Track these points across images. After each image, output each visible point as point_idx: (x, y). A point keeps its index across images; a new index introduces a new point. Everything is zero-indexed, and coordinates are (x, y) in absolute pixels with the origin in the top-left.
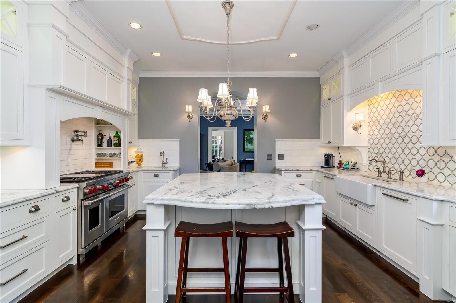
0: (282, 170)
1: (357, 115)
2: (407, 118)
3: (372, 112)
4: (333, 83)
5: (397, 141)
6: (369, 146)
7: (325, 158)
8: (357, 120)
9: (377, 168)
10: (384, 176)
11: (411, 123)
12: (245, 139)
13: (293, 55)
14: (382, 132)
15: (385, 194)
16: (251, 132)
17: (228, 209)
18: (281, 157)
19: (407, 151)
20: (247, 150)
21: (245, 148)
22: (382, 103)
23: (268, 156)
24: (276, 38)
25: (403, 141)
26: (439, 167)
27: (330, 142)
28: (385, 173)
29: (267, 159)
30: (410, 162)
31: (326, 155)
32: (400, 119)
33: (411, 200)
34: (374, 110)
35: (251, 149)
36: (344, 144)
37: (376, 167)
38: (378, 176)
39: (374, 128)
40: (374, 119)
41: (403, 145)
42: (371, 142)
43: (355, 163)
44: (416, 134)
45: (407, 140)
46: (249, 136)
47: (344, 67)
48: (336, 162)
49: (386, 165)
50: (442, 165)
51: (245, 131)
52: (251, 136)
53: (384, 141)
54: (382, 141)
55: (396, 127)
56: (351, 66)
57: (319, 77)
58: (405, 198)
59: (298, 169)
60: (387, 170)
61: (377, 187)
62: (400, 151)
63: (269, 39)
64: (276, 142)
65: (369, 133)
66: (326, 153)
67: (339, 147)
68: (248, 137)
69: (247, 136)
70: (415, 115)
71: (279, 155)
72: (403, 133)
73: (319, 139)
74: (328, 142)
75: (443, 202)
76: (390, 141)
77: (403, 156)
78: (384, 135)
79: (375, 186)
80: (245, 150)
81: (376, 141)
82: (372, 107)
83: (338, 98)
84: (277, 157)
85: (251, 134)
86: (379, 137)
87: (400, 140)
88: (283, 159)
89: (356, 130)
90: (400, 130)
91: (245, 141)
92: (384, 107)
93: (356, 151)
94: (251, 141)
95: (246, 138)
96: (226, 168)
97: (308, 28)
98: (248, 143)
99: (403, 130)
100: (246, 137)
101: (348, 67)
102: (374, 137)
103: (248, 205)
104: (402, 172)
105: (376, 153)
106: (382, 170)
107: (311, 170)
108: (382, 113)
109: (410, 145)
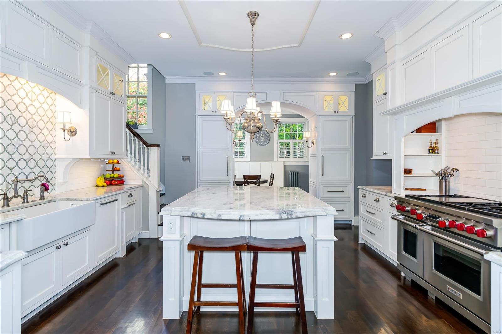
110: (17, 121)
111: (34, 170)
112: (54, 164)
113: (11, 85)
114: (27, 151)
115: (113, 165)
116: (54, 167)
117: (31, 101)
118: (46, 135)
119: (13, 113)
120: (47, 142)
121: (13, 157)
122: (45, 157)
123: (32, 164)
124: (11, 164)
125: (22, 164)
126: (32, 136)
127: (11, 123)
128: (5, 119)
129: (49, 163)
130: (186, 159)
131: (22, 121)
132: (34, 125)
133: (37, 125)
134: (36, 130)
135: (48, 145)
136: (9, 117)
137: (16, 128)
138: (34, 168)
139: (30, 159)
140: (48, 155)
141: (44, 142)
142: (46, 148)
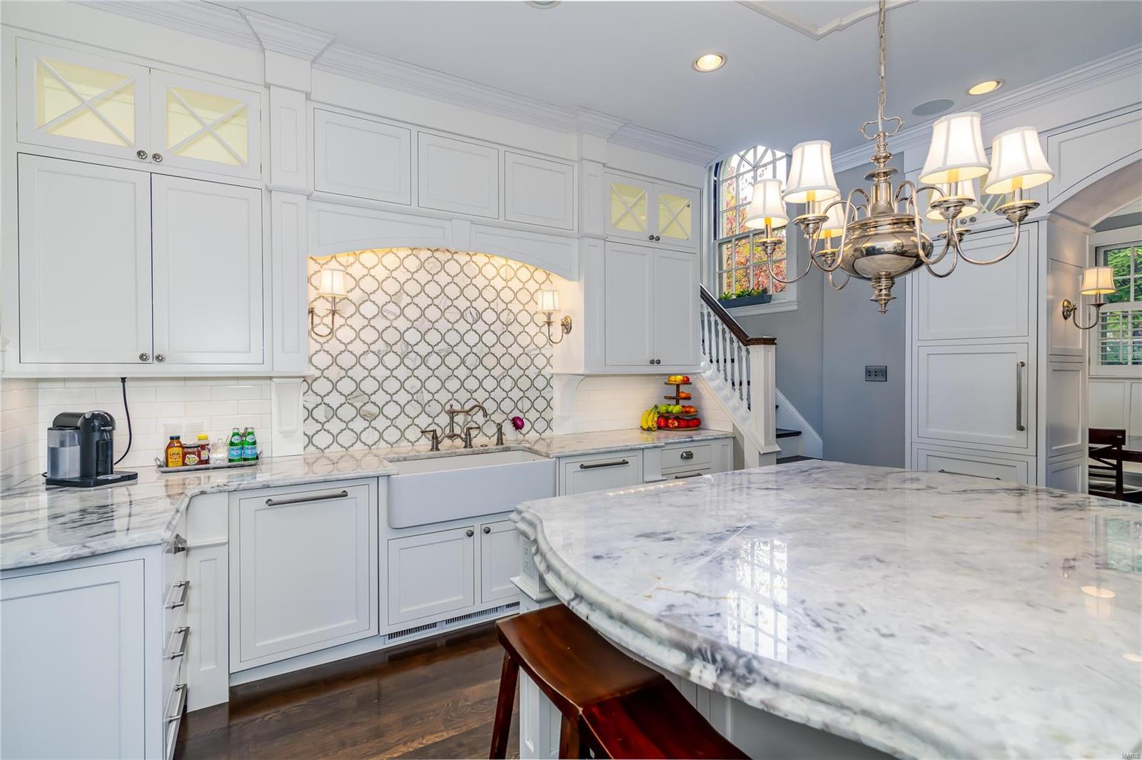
110: (481, 317)
111: (510, 394)
112: (548, 383)
113: (471, 262)
114: (499, 363)
115: (678, 386)
116: (548, 389)
117: (504, 282)
118: (532, 335)
119: (474, 304)
120: (535, 347)
121: (475, 372)
122: (532, 372)
123: (507, 384)
124: (472, 384)
125: (490, 384)
126: (507, 339)
127: (471, 321)
128: (462, 316)
129: (540, 383)
130: (877, 374)
131: (489, 316)
132: (510, 320)
133: (515, 319)
134: (515, 329)
135: (538, 352)
136: (468, 311)
137: (480, 327)
138: (511, 390)
139: (504, 377)
140: (537, 368)
141: (530, 347)
142: (532, 357)
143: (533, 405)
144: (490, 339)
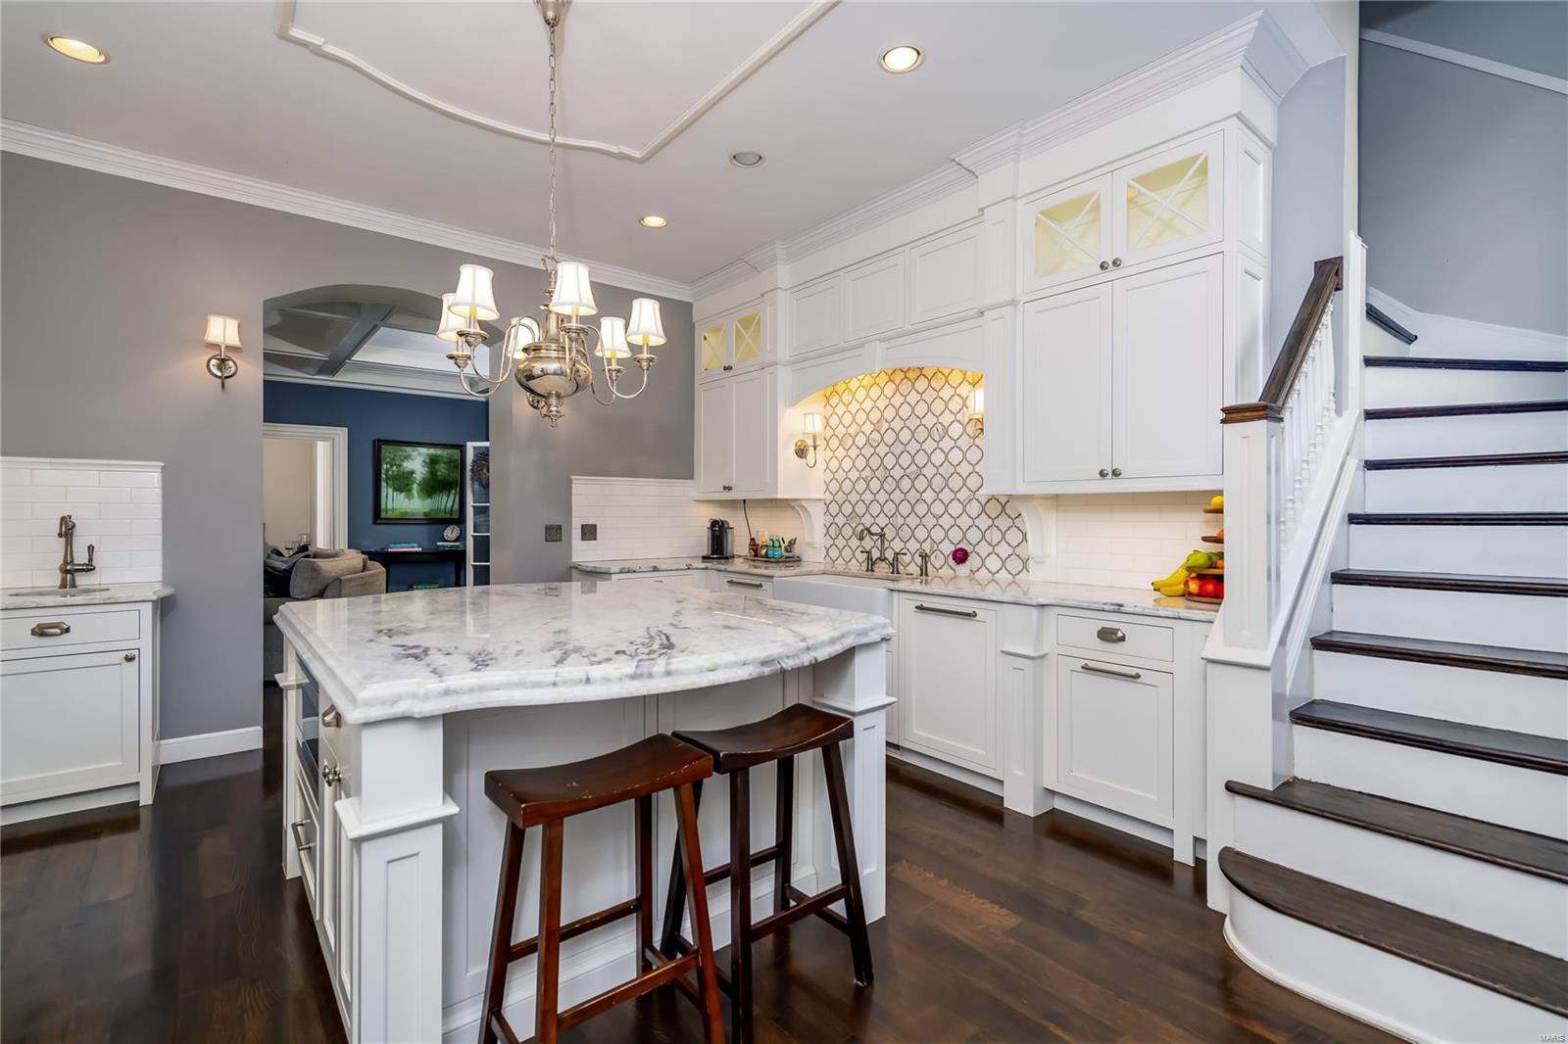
0: (612, 571)
1: (809, 418)
2: (921, 434)
3: (836, 414)
4: (737, 327)
5: (898, 486)
6: (828, 497)
7: (713, 531)
8: (809, 429)
9: (862, 552)
10: (882, 569)
11: (929, 445)
12: (383, 476)
13: (654, 221)
14: (861, 463)
15: (920, 608)
16: (405, 451)
17: (717, 684)
18: (589, 532)
19: (921, 509)
20: (390, 515)
21: (383, 506)
22: (861, 394)
23: (548, 528)
24: (638, 154)
25: (913, 485)
26: (989, 540)
27: (729, 488)
28: (883, 564)
29: (546, 541)
30: (929, 533)
31: (714, 523)
32: (905, 436)
33: (983, 612)
34: (841, 409)
35: (406, 513)
36: (777, 493)
37: (861, 549)
38: (867, 570)
39: (841, 453)
40: (841, 431)
41: (913, 496)
42: (834, 487)
43: (792, 543)
44: (941, 470)
45: (921, 484)
46: (400, 466)
47: (777, 288)
48: (738, 544)
49: (886, 544)
50: (996, 536)
51: (383, 446)
52: (405, 464)
53: (868, 487)
54: (861, 486)
55: (897, 453)
56: (796, 289)
57: (691, 301)
58: (970, 611)
59: (655, 567)
60: (889, 555)
61: (895, 594)
62: (905, 509)
63: (617, 151)
64: (573, 485)
65: (827, 467)
66: (714, 518)
67: (744, 501)
68: (394, 468)
69: (392, 466)
70: (938, 426)
71: (583, 526)
72: (913, 468)
73: (692, 478)
74: (725, 488)
75: (1046, 608)
76: (882, 487)
77: (913, 521)
78: (867, 473)
79: (892, 590)
80: (383, 515)
81: (847, 486)
82: (834, 400)
83: (757, 367)
84: (577, 533)
85: (407, 457)
86: (854, 475)
87: (906, 484)
88: (595, 539)
89: (801, 457)
90: (905, 460)
91: (383, 484)
92: (868, 405)
93: (798, 512)
94: (408, 485)
95: (387, 470)
96: (351, 580)
97: (734, 157)
98: (395, 489)
99: (913, 461)
100: (385, 466)
101: (786, 290)
102: (841, 475)
103: (764, 663)
104: (925, 557)
105: (847, 515)
106: (876, 554)
107: (689, 568)
108: (861, 417)
109: (929, 496)
143: (1003, 537)
144: (955, 456)
